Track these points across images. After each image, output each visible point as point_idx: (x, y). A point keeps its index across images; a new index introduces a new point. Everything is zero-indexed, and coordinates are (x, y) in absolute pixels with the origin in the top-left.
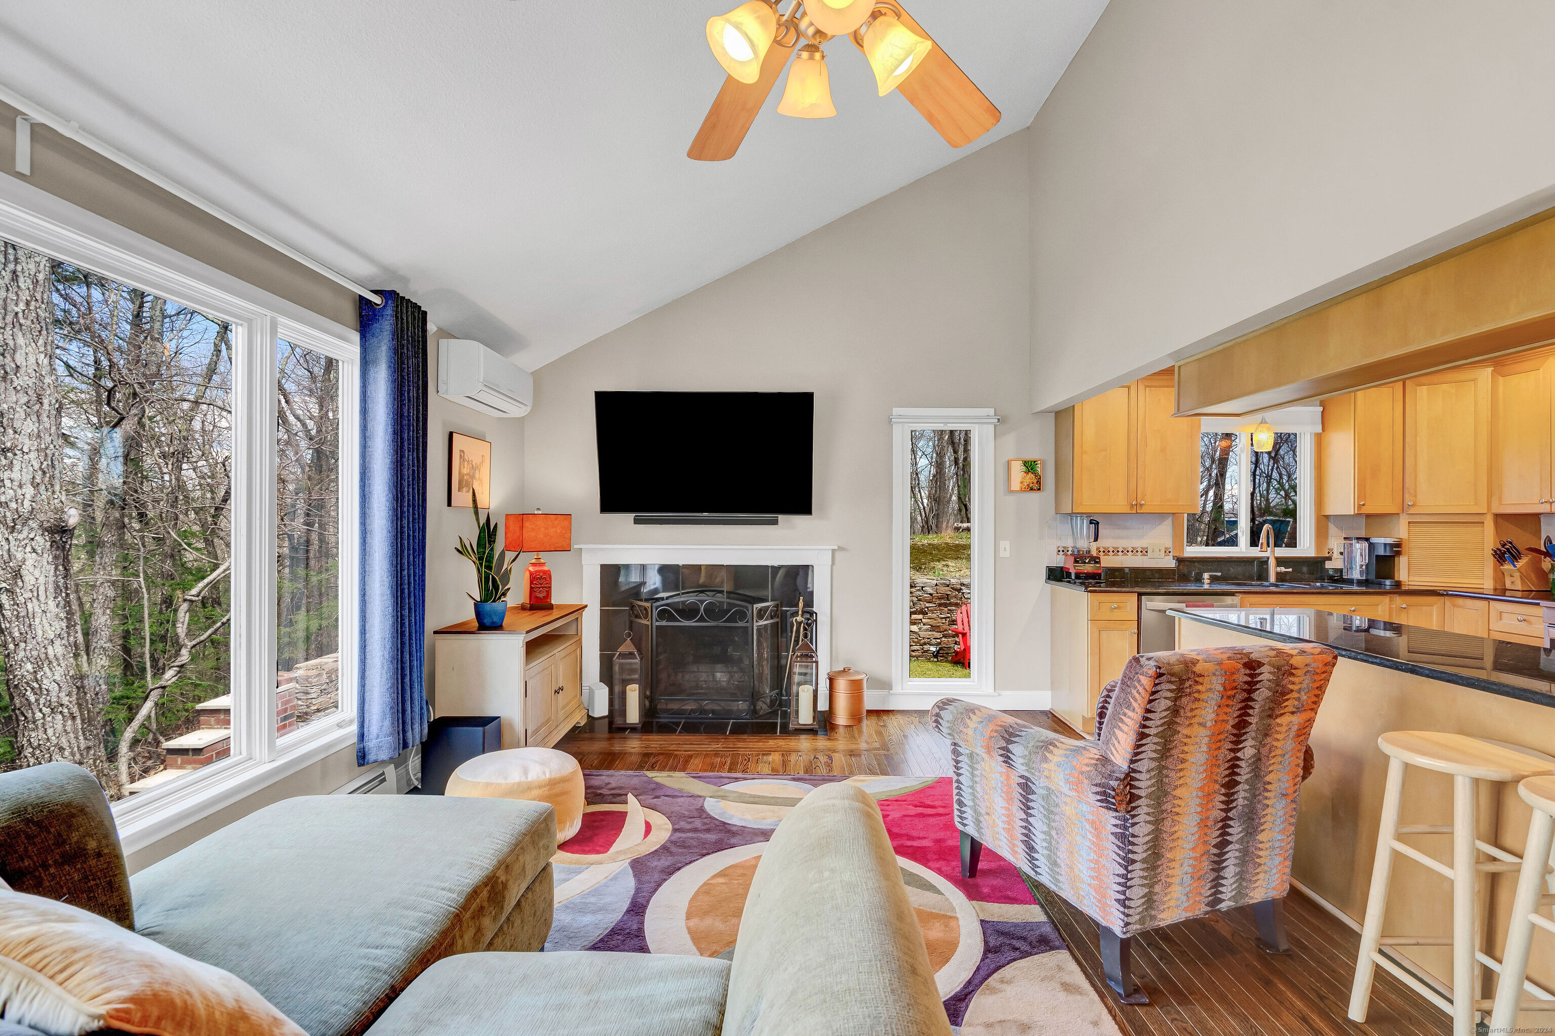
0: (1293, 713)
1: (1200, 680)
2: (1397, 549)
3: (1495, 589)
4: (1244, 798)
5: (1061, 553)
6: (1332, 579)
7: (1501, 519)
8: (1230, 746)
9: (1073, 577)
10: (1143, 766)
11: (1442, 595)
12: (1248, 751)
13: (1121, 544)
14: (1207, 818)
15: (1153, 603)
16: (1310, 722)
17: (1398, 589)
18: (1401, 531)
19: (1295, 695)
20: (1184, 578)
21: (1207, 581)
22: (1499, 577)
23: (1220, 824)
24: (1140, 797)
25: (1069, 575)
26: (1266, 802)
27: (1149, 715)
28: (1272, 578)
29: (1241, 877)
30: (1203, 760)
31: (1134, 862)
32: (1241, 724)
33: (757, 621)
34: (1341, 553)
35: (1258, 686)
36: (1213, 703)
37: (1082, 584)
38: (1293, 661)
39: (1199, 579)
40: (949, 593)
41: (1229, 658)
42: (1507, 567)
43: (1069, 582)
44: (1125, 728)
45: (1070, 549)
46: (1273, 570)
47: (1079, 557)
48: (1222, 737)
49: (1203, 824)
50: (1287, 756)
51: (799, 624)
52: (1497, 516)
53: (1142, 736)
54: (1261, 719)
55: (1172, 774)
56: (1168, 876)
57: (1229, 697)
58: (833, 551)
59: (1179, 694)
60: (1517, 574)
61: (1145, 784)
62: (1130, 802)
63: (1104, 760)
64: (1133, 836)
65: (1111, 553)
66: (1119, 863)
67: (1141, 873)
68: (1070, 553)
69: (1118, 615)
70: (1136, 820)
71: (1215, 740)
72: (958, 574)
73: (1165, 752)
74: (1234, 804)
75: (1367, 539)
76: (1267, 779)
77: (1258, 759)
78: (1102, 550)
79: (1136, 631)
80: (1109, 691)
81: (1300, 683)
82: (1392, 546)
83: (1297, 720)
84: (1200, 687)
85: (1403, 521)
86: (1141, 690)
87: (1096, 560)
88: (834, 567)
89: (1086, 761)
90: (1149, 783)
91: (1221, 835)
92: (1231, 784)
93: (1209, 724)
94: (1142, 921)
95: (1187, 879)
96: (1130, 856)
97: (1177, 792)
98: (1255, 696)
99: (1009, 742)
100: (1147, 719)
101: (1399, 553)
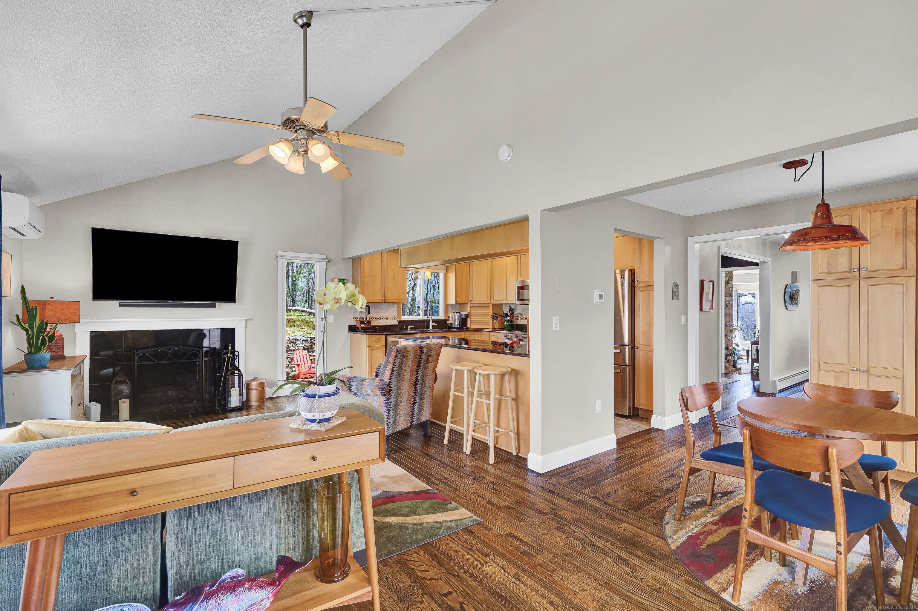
0: (432, 362)
1: (408, 352)
2: (467, 315)
3: (492, 329)
4: (420, 389)
5: (355, 320)
6: (449, 327)
7: (494, 305)
8: (416, 373)
9: (360, 330)
10: (393, 380)
11: (479, 331)
12: (420, 375)
13: (379, 315)
14: (410, 395)
15: (391, 338)
16: (436, 365)
17: (468, 330)
18: (469, 310)
19: (432, 357)
20: (401, 329)
21: (409, 330)
22: (493, 324)
23: (413, 397)
24: (392, 390)
25: (358, 328)
26: (425, 390)
27: (394, 364)
28: (431, 328)
29: (419, 414)
30: (409, 378)
31: (390, 410)
32: (419, 366)
33: (204, 358)
34: (452, 318)
35: (423, 354)
36: (411, 359)
37: (363, 332)
38: (432, 346)
39: (407, 329)
40: (289, 344)
41: (415, 346)
42: (495, 321)
43: (359, 332)
44: (388, 369)
45: (358, 318)
46: (431, 324)
47: (362, 321)
48: (414, 370)
49: (409, 398)
50: (430, 376)
51: (228, 358)
52: (492, 304)
53: (393, 371)
54: (424, 364)
55: (401, 382)
56: (399, 414)
57: (415, 358)
58: (246, 320)
59: (403, 357)
60: (497, 323)
61: (393, 386)
62: (389, 392)
63: (382, 381)
64: (390, 402)
65: (374, 319)
66: (386, 412)
67: (392, 414)
68: (358, 319)
69: (378, 344)
70: (391, 397)
71: (412, 371)
72: (293, 335)
73: (399, 376)
74: (417, 391)
75: (459, 313)
76: (425, 383)
77: (423, 377)
78: (371, 318)
79: (385, 350)
80: (379, 367)
81: (434, 353)
82: (466, 315)
83: (432, 364)
84: (408, 355)
85: (469, 305)
86: (392, 356)
87: (369, 322)
88: (247, 329)
89: (377, 382)
90: (395, 385)
91: (413, 401)
92: (416, 385)
93: (410, 366)
94: (392, 429)
95: (405, 416)
96: (389, 409)
97: (402, 388)
98: (422, 357)
99: (351, 382)
100: (394, 365)
101: (468, 317)
